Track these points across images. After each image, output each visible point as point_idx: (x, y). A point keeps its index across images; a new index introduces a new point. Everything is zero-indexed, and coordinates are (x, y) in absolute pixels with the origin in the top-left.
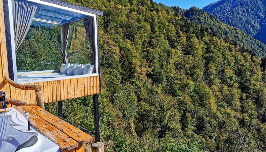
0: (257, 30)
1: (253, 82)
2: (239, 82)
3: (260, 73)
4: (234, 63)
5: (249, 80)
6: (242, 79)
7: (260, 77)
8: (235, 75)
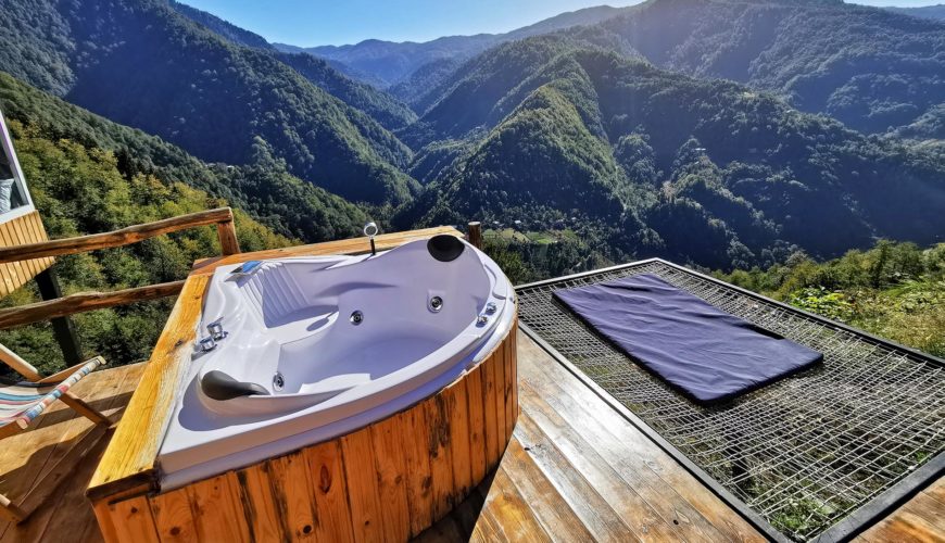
0: (67, 81)
1: (112, 208)
2: (76, 215)
3: (123, 185)
4: (41, 169)
5: (102, 207)
6: (80, 206)
7: (125, 195)
8: (57, 201)
